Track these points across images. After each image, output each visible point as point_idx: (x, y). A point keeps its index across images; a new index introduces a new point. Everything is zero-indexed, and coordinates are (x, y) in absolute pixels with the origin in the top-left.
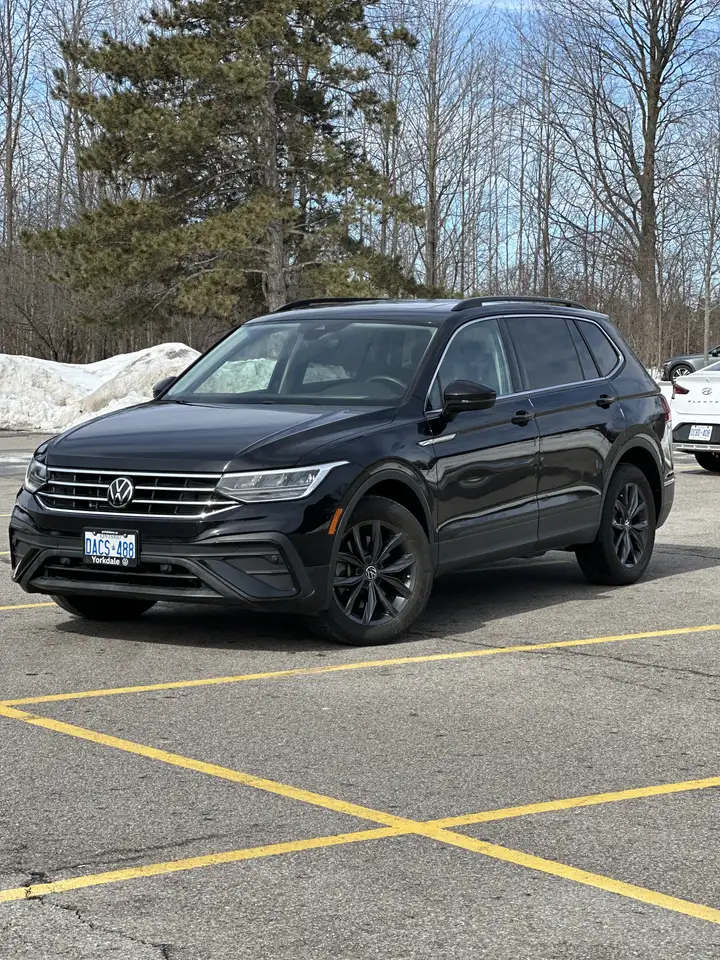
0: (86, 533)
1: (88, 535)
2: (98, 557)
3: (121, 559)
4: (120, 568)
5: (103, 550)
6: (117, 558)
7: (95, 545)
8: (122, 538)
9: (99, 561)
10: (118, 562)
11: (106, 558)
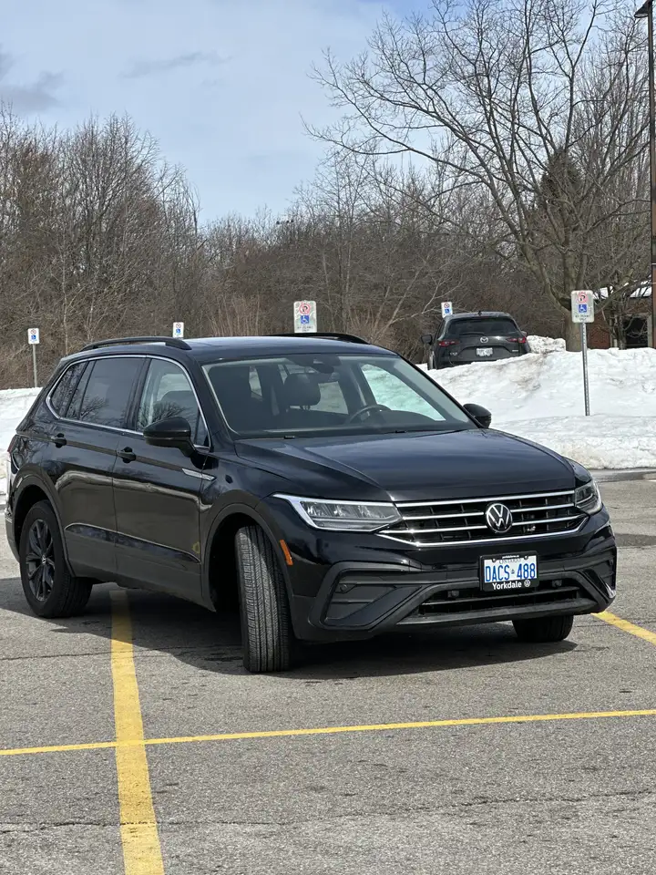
0: (486, 561)
1: (487, 563)
2: (498, 583)
3: (522, 581)
4: (523, 590)
5: (503, 575)
6: (519, 581)
7: (494, 572)
8: (522, 561)
9: (499, 587)
10: (520, 585)
11: (507, 582)
